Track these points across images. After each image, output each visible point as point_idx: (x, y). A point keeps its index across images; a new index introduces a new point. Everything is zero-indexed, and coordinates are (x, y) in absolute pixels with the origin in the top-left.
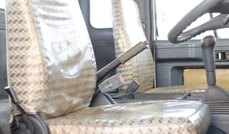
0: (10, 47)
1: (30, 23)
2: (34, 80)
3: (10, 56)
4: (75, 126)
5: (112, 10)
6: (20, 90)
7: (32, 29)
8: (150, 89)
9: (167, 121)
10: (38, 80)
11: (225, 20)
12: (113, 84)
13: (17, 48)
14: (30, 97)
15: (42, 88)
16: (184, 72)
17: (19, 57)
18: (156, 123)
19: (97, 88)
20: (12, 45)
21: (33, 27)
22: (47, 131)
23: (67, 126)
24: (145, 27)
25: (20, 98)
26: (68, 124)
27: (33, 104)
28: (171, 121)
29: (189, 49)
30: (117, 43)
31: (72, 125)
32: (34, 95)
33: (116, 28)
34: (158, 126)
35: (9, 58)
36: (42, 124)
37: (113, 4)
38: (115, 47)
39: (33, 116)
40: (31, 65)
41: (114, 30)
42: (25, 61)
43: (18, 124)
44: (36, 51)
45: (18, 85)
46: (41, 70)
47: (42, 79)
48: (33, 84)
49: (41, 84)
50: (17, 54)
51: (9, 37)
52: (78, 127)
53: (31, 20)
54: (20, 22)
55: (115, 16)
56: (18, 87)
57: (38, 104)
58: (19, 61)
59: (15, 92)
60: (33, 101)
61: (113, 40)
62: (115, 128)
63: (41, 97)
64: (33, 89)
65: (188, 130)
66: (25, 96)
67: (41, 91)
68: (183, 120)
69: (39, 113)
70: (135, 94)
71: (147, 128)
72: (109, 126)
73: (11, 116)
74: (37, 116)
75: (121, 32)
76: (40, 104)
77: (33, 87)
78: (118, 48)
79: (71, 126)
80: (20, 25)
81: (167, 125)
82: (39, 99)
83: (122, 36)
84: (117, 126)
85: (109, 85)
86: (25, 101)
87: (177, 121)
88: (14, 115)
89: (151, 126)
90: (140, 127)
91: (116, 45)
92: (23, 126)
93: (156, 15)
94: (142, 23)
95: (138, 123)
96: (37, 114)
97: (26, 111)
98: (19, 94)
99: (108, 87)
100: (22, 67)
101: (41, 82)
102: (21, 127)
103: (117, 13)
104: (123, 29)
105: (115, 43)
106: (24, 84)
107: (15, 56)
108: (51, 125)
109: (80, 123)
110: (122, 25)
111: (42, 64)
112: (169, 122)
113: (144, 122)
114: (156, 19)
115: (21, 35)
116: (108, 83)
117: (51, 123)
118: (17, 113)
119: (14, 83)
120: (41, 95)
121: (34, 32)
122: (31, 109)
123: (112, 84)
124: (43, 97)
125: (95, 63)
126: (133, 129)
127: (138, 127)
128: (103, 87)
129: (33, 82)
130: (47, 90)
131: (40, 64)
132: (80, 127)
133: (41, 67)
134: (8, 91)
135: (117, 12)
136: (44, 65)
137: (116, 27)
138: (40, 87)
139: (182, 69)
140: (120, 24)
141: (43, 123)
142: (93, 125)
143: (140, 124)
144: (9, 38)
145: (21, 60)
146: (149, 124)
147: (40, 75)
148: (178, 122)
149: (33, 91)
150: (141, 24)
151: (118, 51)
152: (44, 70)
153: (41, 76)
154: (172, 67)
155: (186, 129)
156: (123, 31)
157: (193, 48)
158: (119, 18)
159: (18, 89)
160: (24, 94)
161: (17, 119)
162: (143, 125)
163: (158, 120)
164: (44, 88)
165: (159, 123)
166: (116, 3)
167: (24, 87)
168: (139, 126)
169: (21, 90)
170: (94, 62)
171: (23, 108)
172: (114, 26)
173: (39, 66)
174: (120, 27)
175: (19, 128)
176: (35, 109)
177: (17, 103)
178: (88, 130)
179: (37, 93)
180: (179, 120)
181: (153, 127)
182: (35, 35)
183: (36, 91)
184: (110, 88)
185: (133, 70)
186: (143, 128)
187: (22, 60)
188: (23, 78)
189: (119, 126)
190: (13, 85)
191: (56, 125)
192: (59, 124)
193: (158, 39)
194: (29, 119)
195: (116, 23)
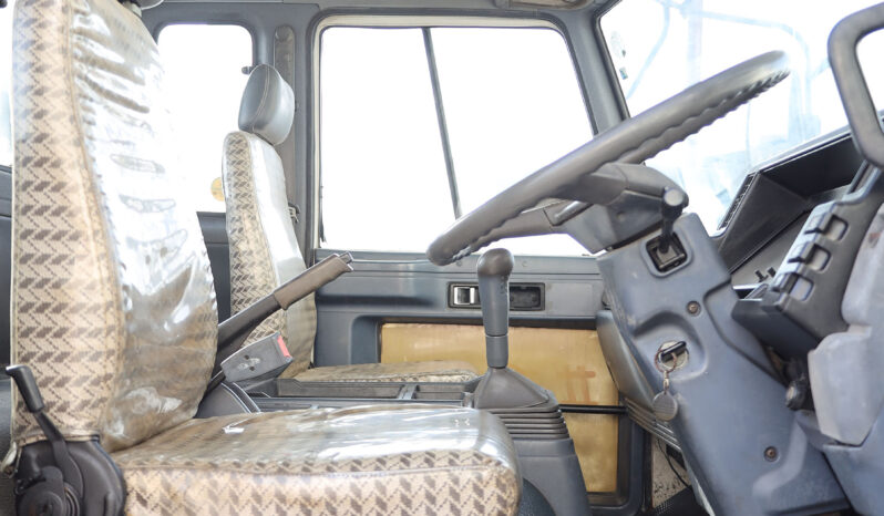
0: (22, 254)
1: (85, 193)
2: (89, 346)
3: (23, 278)
4: (199, 474)
5: (225, 169)
6: (48, 373)
7: (90, 209)
8: (303, 370)
9: (445, 462)
10: (103, 349)
11: (557, 215)
12: (262, 360)
13: (45, 257)
14: (75, 394)
15: (111, 370)
16: (383, 332)
17: (50, 285)
18: (419, 467)
19: (217, 368)
20: (28, 249)
21: (92, 204)
22: (119, 487)
23: (176, 473)
24: (294, 215)
25: (47, 395)
26: (178, 468)
27: (83, 413)
28: (457, 461)
29: (402, 274)
30: (236, 254)
31: (190, 470)
32: (88, 388)
33: (235, 214)
34: (425, 472)
35: (18, 284)
36: (106, 467)
37: (229, 153)
38: (231, 263)
39: (81, 445)
40: (82, 306)
41: (228, 218)
42: (66, 294)
43: (36, 469)
44: (99, 268)
45: (43, 359)
46: (111, 321)
47: (112, 345)
48: (87, 358)
49: (108, 358)
50: (45, 274)
51: (22, 226)
52: (209, 476)
53: (88, 185)
54: (56, 189)
55: (233, 183)
56: (42, 367)
57: (97, 412)
58: (49, 294)
59: (34, 379)
60: (85, 404)
61: (227, 243)
62: (315, 480)
63: (105, 393)
64: (86, 372)
65: (498, 483)
66: (61, 391)
67: (107, 377)
68: (485, 460)
69: (96, 438)
70: (279, 384)
71: (396, 479)
72: (297, 474)
73: (14, 446)
74: (90, 444)
75: (247, 224)
76: (102, 413)
77: (87, 367)
78: (238, 265)
79: (188, 473)
80: (55, 196)
81: (448, 471)
82: (102, 400)
83: (249, 234)
84: (317, 474)
85: (248, 363)
86: (60, 403)
87: (470, 462)
88: (22, 443)
89: (408, 473)
90: (380, 476)
91: (235, 256)
92: (54, 474)
93: (320, 187)
94: (290, 205)
95: (373, 466)
96: (93, 440)
97: (63, 431)
98: (45, 384)
99: (247, 366)
100: (57, 310)
101: (110, 353)
102: (48, 476)
103: (241, 178)
104: (254, 218)
105: (231, 252)
106: (60, 359)
107: (38, 279)
108: (130, 469)
109: (214, 467)
110: (252, 207)
111: (115, 305)
112: (451, 462)
113: (389, 464)
114: (320, 197)
115: (60, 224)
116: (247, 357)
117: (130, 465)
118: (34, 436)
119: (32, 355)
120: (105, 389)
121: (95, 218)
122: (76, 426)
123: (257, 360)
124: (113, 394)
125: (216, 304)
126: (363, 480)
127: (375, 476)
128: (234, 367)
129: (87, 353)
130: (122, 375)
131: (109, 305)
132: (215, 477)
133: (112, 313)
134: (16, 374)
135: (240, 174)
136: (119, 308)
137: (236, 212)
138: (105, 367)
139: (379, 322)
140: (247, 205)
141: (110, 465)
142: (252, 470)
143: (377, 469)
144: (22, 230)
145: (53, 292)
146: (402, 469)
147: (108, 333)
148: (475, 463)
149: (85, 378)
150: (288, 208)
151: (239, 274)
152: (119, 320)
153: (109, 338)
154: (356, 316)
155: (493, 482)
156: (254, 222)
157: (411, 274)
158: (243, 190)
159: (41, 371)
160: (60, 384)
161: (33, 454)
162: (388, 472)
163: (423, 458)
164: (117, 369)
165: (426, 465)
166: (238, 153)
167: (59, 367)
168: (378, 472)
169: (51, 373)
170: (213, 302)
171: (55, 423)
172: (229, 209)
173: (107, 309)
174: (245, 214)
175: (41, 479)
176: (89, 425)
177: (39, 410)
178: (236, 486)
179: (96, 383)
180: (476, 459)
181: (411, 476)
182: (97, 227)
183: (95, 376)
184: (252, 368)
185: (273, 322)
186: (388, 478)
187: (58, 291)
188: (58, 342)
189: (323, 474)
190: (25, 359)
191: (144, 470)
192: (154, 469)
193: (324, 246)
194: (71, 455)
195: (234, 202)
